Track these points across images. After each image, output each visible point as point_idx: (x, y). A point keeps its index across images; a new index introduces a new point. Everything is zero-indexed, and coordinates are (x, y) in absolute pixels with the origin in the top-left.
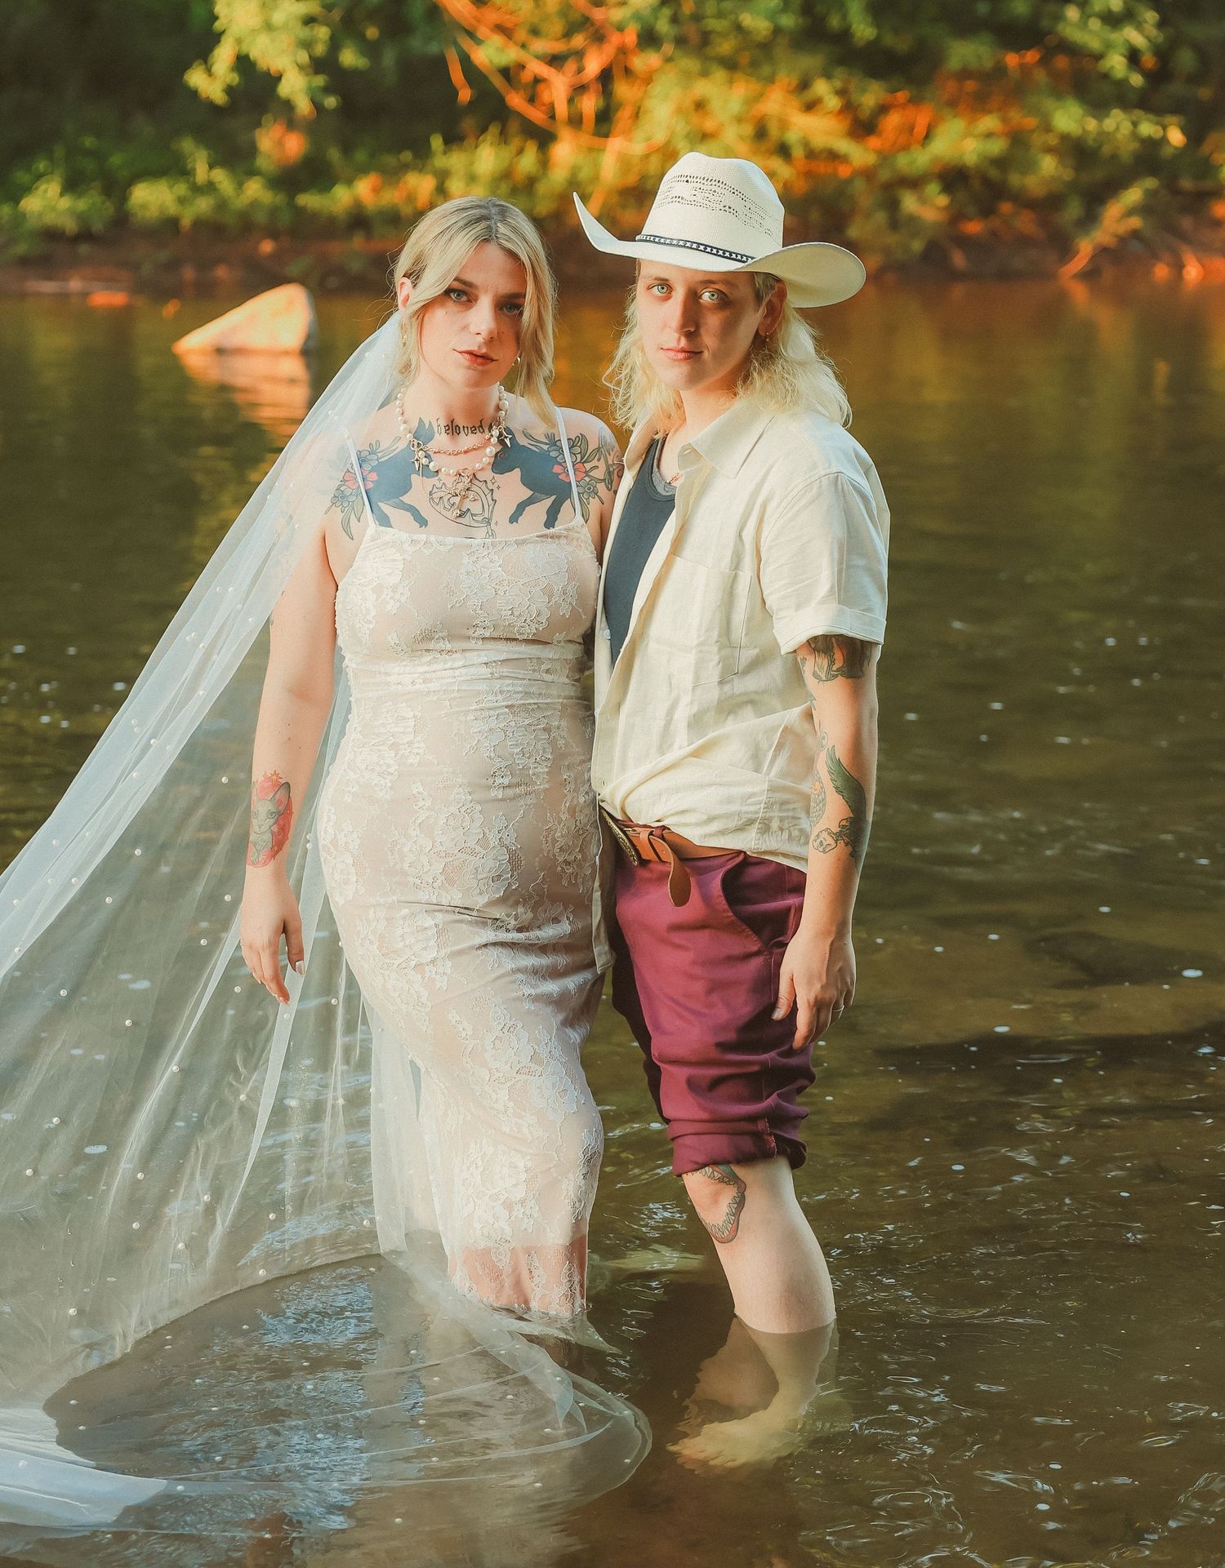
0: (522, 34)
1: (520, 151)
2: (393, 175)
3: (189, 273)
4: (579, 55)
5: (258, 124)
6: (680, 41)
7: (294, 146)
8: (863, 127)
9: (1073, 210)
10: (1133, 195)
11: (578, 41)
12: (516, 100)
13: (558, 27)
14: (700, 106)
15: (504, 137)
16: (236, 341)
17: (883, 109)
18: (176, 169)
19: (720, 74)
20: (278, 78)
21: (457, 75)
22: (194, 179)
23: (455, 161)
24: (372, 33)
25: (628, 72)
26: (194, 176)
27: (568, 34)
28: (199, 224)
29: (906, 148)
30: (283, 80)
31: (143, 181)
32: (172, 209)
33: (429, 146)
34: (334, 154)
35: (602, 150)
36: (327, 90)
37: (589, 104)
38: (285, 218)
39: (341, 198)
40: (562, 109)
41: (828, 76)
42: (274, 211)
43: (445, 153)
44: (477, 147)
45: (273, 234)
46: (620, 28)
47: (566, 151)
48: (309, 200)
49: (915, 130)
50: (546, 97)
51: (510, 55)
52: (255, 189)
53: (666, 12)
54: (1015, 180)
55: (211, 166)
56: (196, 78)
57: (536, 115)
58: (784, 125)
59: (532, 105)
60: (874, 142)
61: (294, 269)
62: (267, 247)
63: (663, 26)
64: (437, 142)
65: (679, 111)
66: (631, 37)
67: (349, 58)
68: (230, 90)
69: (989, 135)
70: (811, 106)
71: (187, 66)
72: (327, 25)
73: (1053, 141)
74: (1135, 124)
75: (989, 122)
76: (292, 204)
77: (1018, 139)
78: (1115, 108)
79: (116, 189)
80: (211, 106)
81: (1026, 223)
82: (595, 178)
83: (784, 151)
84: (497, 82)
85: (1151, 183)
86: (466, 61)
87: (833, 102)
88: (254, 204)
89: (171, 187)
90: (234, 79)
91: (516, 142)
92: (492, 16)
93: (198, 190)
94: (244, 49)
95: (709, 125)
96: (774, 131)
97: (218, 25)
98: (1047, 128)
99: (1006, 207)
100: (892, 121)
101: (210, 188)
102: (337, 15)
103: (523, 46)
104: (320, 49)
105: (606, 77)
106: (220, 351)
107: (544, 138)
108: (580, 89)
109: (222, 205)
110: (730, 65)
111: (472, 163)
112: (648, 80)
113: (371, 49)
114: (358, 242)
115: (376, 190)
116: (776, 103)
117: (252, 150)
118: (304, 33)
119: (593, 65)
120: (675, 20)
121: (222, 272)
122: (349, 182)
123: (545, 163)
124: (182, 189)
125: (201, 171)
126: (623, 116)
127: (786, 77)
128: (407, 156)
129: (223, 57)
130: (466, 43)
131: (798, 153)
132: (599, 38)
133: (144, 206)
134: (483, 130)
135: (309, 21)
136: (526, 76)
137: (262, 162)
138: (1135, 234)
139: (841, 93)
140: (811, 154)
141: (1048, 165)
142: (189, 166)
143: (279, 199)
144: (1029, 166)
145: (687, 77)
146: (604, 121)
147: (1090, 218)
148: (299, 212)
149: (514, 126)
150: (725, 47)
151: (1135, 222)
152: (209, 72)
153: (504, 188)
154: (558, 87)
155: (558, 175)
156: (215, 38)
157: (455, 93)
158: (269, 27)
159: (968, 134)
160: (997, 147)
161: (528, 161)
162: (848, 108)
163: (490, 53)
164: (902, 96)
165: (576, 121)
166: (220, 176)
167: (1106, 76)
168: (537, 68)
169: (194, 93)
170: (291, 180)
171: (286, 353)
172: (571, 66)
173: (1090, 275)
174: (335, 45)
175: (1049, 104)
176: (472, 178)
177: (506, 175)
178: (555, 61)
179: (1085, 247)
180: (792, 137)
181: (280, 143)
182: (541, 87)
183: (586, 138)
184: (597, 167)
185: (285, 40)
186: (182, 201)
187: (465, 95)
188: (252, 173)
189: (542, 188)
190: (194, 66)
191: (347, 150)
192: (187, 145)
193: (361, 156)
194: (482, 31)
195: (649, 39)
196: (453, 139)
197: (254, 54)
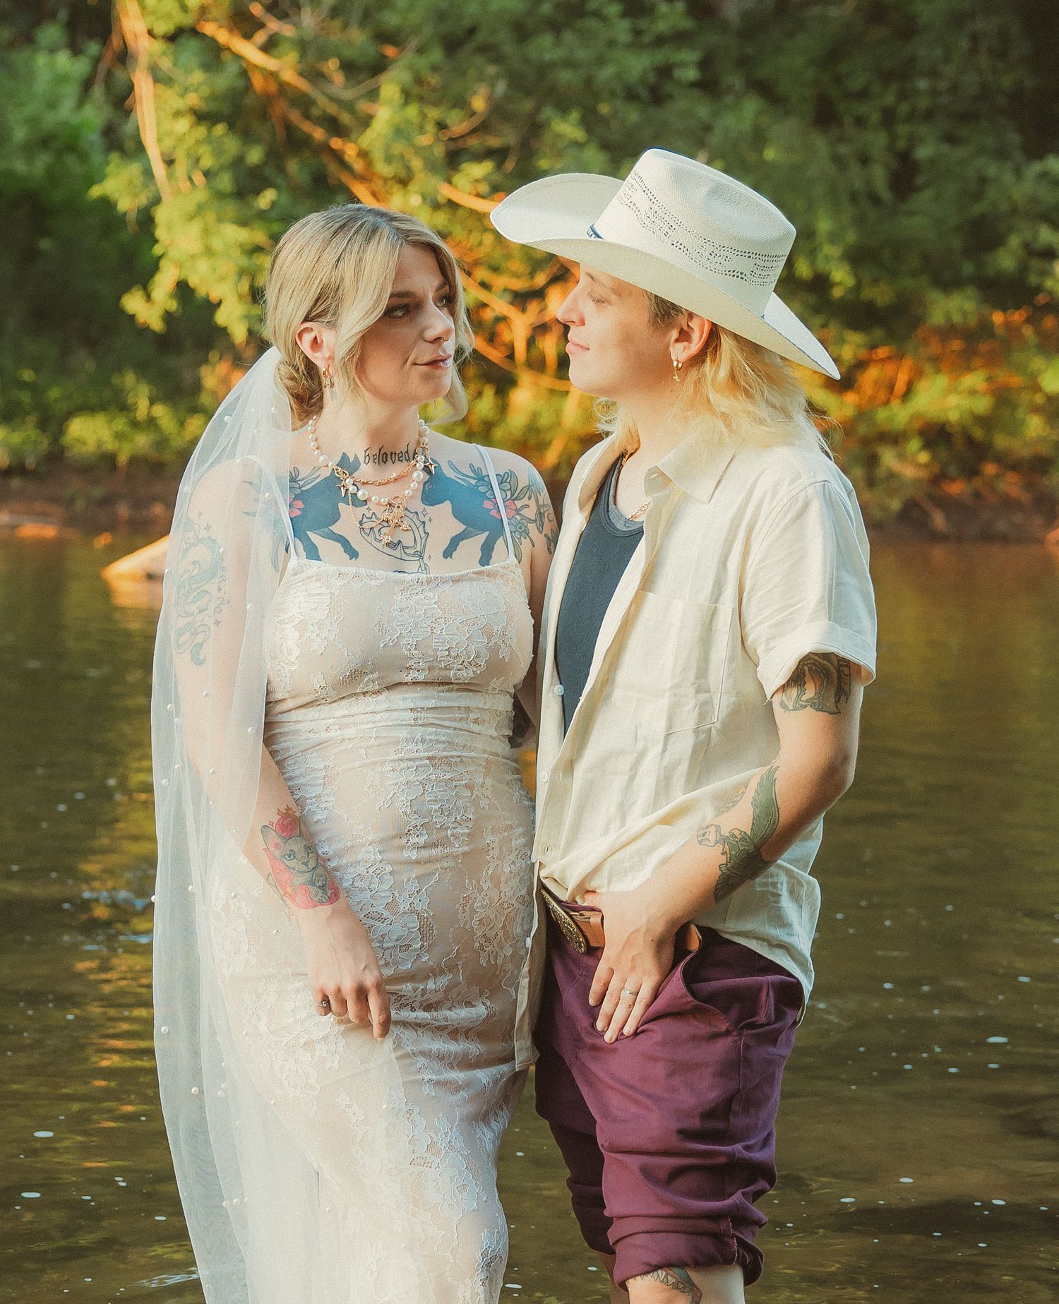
1: (479, 395)
3: (123, 511)
4: (541, 294)
5: (201, 359)
11: (541, 279)
13: (521, 266)
17: (861, 365)
18: (114, 405)
20: (217, 305)
22: (135, 414)
26: (134, 411)
27: (530, 272)
28: (135, 461)
29: (886, 402)
30: (221, 309)
31: (80, 416)
32: (110, 445)
35: (562, 393)
37: (552, 345)
40: (521, 349)
47: (524, 395)
49: (894, 386)
50: (505, 337)
52: (197, 426)
55: (153, 402)
56: (134, 304)
57: (494, 355)
59: (492, 346)
68: (168, 318)
71: (124, 290)
79: (53, 423)
80: (148, 333)
82: (557, 424)
89: (108, 422)
90: (173, 305)
91: (476, 386)
93: (135, 424)
94: (184, 274)
97: (157, 249)
100: (870, 377)
101: (149, 423)
107: (502, 382)
108: (541, 328)
109: (162, 442)
117: (196, 387)
118: (248, 262)
121: (158, 510)
123: (503, 408)
124: (120, 424)
125: (142, 406)
129: (163, 284)
133: (78, 443)
135: (254, 249)
136: (488, 316)
137: (206, 399)
142: (129, 401)
152: (148, 297)
153: (460, 431)
154: (517, 326)
155: (516, 421)
156: (154, 267)
158: (209, 252)
159: (952, 388)
161: (485, 405)
164: (882, 351)
165: (535, 362)
166: (161, 412)
169: (131, 320)
172: (532, 305)
181: (225, 381)
182: (501, 326)
183: (547, 381)
184: (558, 413)
185: (225, 267)
186: (119, 436)
188: (195, 409)
189: (500, 433)
190: (131, 292)
192: (127, 379)
197: (193, 281)
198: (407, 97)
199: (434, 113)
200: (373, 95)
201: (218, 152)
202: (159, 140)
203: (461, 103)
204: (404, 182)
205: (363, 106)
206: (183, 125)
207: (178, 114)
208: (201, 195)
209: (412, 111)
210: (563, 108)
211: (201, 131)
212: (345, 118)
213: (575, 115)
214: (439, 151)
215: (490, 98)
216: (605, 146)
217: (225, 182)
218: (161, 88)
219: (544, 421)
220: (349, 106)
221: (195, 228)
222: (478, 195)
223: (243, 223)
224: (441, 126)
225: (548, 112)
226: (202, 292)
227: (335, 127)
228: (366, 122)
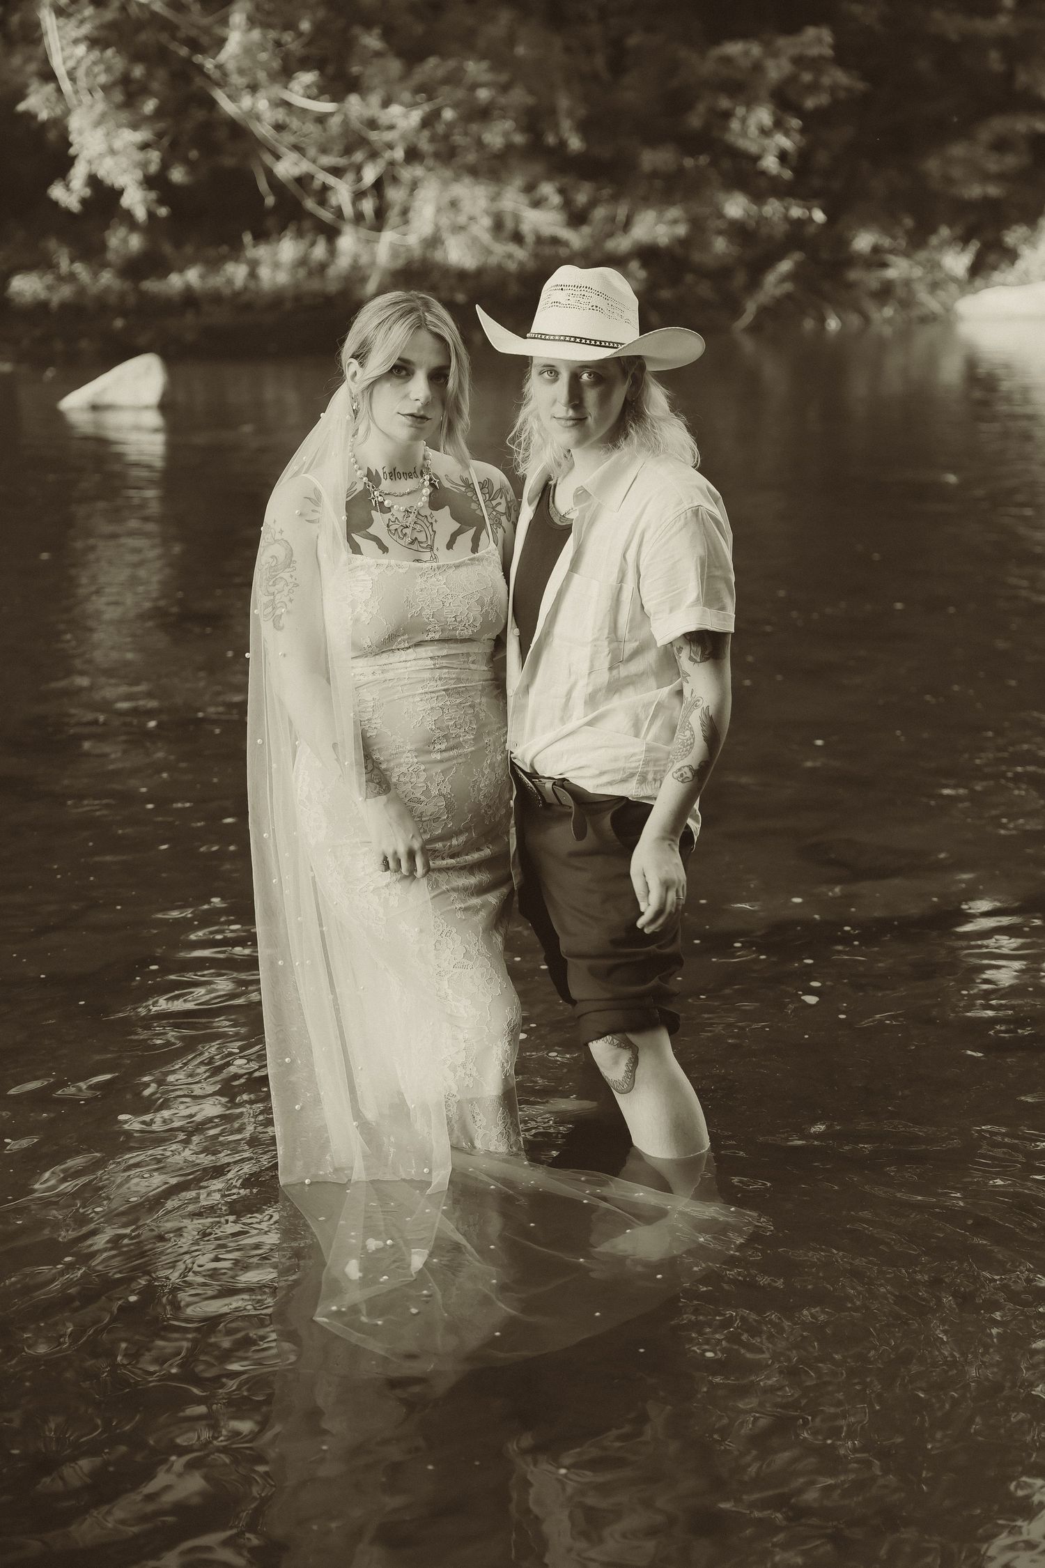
0: (312, 152)
1: (313, 244)
2: (214, 265)
3: (59, 346)
4: (358, 169)
5: (106, 226)
6: (437, 155)
7: (136, 242)
8: (577, 218)
9: (740, 279)
10: (785, 266)
11: (358, 156)
12: (310, 204)
13: (338, 147)
14: (454, 204)
15: (300, 234)
16: (108, 399)
17: (593, 203)
18: (43, 264)
19: (467, 180)
20: (120, 192)
21: (263, 185)
22: (59, 271)
23: (262, 252)
24: (194, 154)
25: (395, 180)
26: (58, 268)
27: (348, 151)
28: (64, 306)
29: (610, 235)
30: (125, 194)
31: (20, 274)
32: (43, 295)
33: (241, 241)
34: (167, 249)
35: (377, 241)
36: (161, 201)
37: (368, 206)
38: (132, 300)
39: (176, 281)
40: (348, 210)
41: (549, 178)
42: (122, 296)
43: (255, 246)
44: (279, 240)
45: (124, 313)
46: (390, 146)
47: (348, 242)
48: (151, 286)
49: (616, 220)
50: (333, 201)
51: (304, 167)
52: (107, 278)
53: (426, 133)
54: (697, 257)
55: (72, 261)
56: (57, 192)
57: (326, 215)
58: (517, 219)
59: (323, 208)
60: (586, 230)
61: (142, 340)
62: (119, 323)
63: (425, 145)
64: (247, 238)
65: (439, 210)
66: (399, 154)
67: (177, 175)
68: (84, 202)
69: (675, 222)
70: (537, 204)
71: (49, 183)
72: (159, 150)
73: (721, 224)
74: (787, 209)
75: (674, 212)
76: (137, 290)
77: (697, 224)
78: (771, 197)
80: (67, 212)
81: (705, 290)
82: (373, 263)
83: (518, 238)
84: (293, 188)
85: (798, 256)
86: (270, 174)
87: (556, 199)
88: (107, 290)
89: (41, 278)
90: (87, 192)
91: (309, 237)
92: (288, 138)
93: (61, 279)
94: (94, 168)
95: (462, 219)
96: (509, 224)
97: (72, 151)
98: (720, 215)
99: (689, 278)
100: (600, 213)
101: (72, 277)
102: (165, 142)
103: (314, 161)
104: (153, 168)
105: (378, 185)
106: (95, 408)
107: (331, 233)
108: (358, 195)
109: (81, 291)
110: (473, 172)
111: (276, 254)
112: (414, 186)
113: (191, 166)
114: (190, 318)
115: (202, 277)
116: (512, 199)
117: (103, 247)
118: (139, 156)
119: (370, 174)
120: (432, 139)
121: (84, 344)
122: (181, 270)
123: (332, 251)
124: (49, 278)
125: (64, 264)
126: (393, 216)
127: (518, 182)
128: (224, 249)
129: (78, 175)
130: (268, 159)
131: (530, 239)
132: (373, 155)
133: (19, 294)
134: (282, 229)
135: (144, 147)
136: (317, 184)
137: (111, 256)
138: (788, 296)
139: (561, 191)
140: (540, 240)
141: (720, 245)
142: (55, 261)
143: (127, 285)
144: (706, 246)
145: (445, 183)
146: (380, 220)
147: (754, 282)
148: (143, 295)
149: (307, 224)
150: (471, 158)
151: (788, 287)
152: (67, 187)
153: (302, 273)
154: (342, 193)
155: (343, 263)
156: (70, 162)
157: (261, 199)
158: (112, 152)
159: (659, 220)
160: (681, 230)
161: (319, 251)
162: (567, 204)
163: (287, 167)
164: (606, 192)
165: (359, 218)
166: (79, 268)
167: (763, 173)
168: (323, 177)
169: (55, 204)
170: (135, 269)
171: (147, 408)
172: (350, 176)
173: (755, 329)
174: (165, 166)
175: (721, 196)
176: (276, 265)
177: (303, 262)
178: (337, 172)
179: (751, 308)
180: (526, 228)
181: (125, 241)
182: (330, 193)
183: (363, 232)
184: (373, 255)
185: (124, 162)
186: (49, 288)
187: (270, 201)
188: (104, 265)
189: (332, 272)
190: (55, 183)
191: (178, 245)
192: (52, 244)
193: (189, 250)
194: (283, 150)
195: (413, 155)
196: (261, 236)
197: (101, 173)
198: (252, 22)
199: (272, 34)
200: (224, 22)
201: (108, 70)
202: (64, 62)
203: (290, 25)
204: (253, 88)
205: (218, 31)
206: (81, 50)
207: (76, 42)
208: (100, 106)
209: (256, 34)
210: (368, 25)
211: (96, 54)
212: (205, 40)
213: (377, 31)
214: (276, 64)
215: (314, 23)
216: (401, 54)
217: (118, 97)
218: (62, 21)
219: (364, 260)
220: (207, 30)
221: (100, 133)
222: (309, 97)
223: (135, 127)
224: (278, 44)
225: (357, 30)
226: (108, 181)
227: (195, 46)
228: (221, 42)
